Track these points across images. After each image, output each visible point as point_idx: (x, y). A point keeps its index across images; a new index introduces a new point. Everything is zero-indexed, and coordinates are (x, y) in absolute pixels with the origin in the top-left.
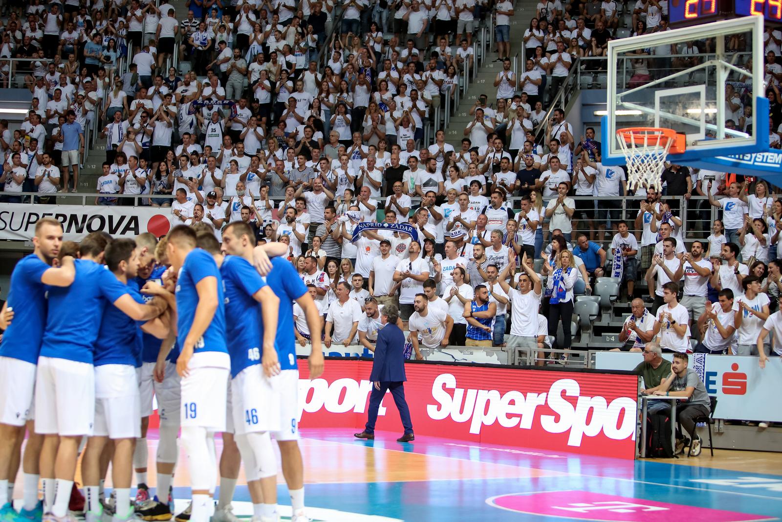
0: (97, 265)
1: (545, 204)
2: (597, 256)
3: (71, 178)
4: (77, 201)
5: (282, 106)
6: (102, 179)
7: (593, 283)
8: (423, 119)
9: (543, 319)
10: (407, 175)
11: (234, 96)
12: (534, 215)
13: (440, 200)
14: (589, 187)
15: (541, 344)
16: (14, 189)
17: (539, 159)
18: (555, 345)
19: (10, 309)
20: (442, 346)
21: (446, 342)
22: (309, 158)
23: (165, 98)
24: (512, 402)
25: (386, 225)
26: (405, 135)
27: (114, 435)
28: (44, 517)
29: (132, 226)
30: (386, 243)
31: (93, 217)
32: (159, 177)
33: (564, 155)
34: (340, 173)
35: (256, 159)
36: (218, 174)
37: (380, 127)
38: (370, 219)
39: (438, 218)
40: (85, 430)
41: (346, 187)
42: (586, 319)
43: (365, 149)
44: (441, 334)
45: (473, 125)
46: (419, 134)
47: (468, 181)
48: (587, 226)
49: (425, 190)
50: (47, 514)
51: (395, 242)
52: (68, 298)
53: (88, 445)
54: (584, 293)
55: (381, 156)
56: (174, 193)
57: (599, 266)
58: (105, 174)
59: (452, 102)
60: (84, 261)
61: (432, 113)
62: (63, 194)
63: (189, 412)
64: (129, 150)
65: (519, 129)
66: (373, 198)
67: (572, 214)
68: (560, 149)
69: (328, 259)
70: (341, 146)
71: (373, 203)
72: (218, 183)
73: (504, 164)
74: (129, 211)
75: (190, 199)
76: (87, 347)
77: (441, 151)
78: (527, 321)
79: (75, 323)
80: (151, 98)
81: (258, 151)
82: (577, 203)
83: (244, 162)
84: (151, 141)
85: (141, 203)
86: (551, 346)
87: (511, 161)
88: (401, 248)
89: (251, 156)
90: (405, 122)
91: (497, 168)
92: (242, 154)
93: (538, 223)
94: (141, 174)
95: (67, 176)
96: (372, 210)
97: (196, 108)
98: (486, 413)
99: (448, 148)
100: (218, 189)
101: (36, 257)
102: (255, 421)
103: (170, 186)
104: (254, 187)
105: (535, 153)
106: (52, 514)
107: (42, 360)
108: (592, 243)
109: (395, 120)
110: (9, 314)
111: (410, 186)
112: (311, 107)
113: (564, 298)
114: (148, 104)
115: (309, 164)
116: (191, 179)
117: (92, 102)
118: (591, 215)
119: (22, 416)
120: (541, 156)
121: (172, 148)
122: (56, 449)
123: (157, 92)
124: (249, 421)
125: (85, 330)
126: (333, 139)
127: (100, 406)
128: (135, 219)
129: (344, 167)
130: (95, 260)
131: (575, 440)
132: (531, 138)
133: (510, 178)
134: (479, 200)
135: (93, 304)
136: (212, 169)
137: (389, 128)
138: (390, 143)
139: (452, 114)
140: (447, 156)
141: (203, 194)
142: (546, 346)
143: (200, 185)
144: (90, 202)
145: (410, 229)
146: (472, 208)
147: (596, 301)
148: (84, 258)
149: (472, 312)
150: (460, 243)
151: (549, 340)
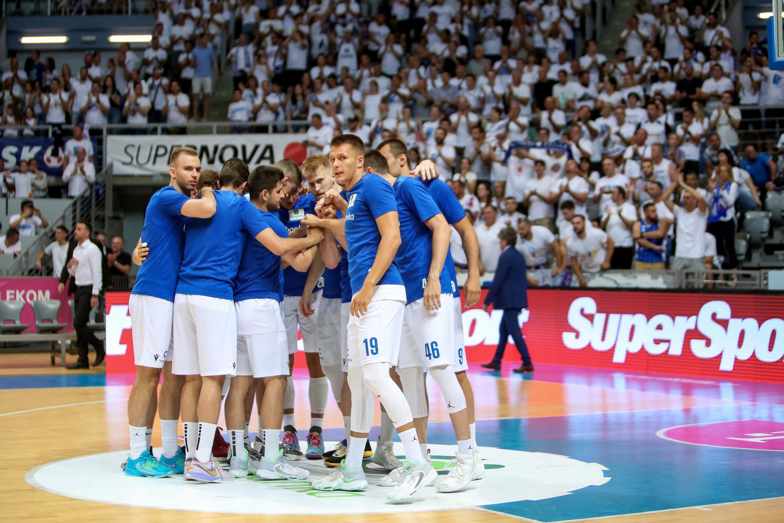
0: (239, 197)
1: (708, 115)
2: (767, 168)
3: (201, 107)
4: (207, 131)
5: (422, 21)
6: (233, 107)
7: (763, 197)
8: (574, 30)
9: (711, 239)
10: (557, 90)
11: (370, 11)
12: (697, 128)
13: (595, 114)
14: (754, 94)
15: (708, 266)
16: (139, 121)
17: (700, 67)
18: (725, 266)
19: (145, 244)
20: (603, 270)
21: (607, 265)
22: (453, 75)
23: (296, 18)
24: (659, 327)
25: (539, 144)
26: (555, 47)
27: (258, 375)
28: (186, 463)
29: (267, 154)
30: (540, 163)
31: (224, 148)
32: (294, 102)
33: (726, 63)
34: (488, 90)
35: (397, 79)
36: (357, 96)
37: (528, 40)
38: (521, 138)
39: (594, 134)
40: (229, 370)
41: (493, 105)
42: (757, 237)
43: (512, 63)
44: (601, 257)
45: (628, 35)
46: (569, 45)
47: (624, 94)
48: (753, 137)
49: (578, 105)
50: (190, 460)
51: (550, 161)
52: (210, 230)
53: (232, 386)
54: (753, 209)
55: (530, 70)
56: (310, 118)
57: (769, 180)
58: (236, 100)
59: (604, 10)
60: (225, 192)
61: (583, 22)
62: (192, 124)
63: (370, 348)
64: (261, 75)
65: (674, 36)
66: (524, 115)
67: (738, 125)
68: (723, 56)
69: (478, 182)
70: (487, 62)
71: (524, 120)
72: (357, 106)
73: (661, 75)
74: (263, 140)
75: (327, 124)
76: (227, 282)
77: (594, 64)
78: (693, 241)
79: (215, 258)
80: (282, 18)
81: (400, 70)
82: (744, 113)
83: (383, 83)
84: (285, 64)
85: (276, 130)
86: (719, 266)
87: (670, 70)
88: (555, 168)
89: (390, 77)
90: (554, 33)
91: (655, 78)
92: (381, 74)
93: (702, 136)
94: (273, 99)
95: (196, 104)
96: (522, 128)
97: (329, 27)
98: (631, 339)
99: (601, 59)
100: (358, 112)
101: (172, 189)
102: (436, 355)
103: (306, 111)
104: (396, 108)
105: (696, 60)
106: (196, 459)
107: (179, 297)
108: (762, 155)
109: (543, 32)
110: (143, 250)
111: (562, 102)
112: (453, 21)
113: (725, 215)
114: (278, 25)
115: (454, 82)
116: (327, 103)
117: (219, 25)
118: (757, 125)
119: (161, 358)
120: (702, 64)
121: (308, 70)
122: (198, 392)
123: (288, 12)
124: (429, 355)
125: (226, 265)
126: (478, 55)
127: (242, 344)
128: (269, 148)
129: (491, 84)
130: (236, 191)
131: (727, 365)
132: (689, 45)
133: (669, 88)
134: (637, 114)
135: (236, 238)
136: (349, 91)
137: (538, 41)
138: (539, 56)
139: (604, 22)
140: (601, 69)
141: (341, 117)
142: (715, 267)
143: (338, 109)
144: (221, 131)
145: (565, 147)
146: (630, 122)
147: (767, 217)
148: (223, 189)
149: (642, 233)
150: (619, 160)
151: (717, 261)
